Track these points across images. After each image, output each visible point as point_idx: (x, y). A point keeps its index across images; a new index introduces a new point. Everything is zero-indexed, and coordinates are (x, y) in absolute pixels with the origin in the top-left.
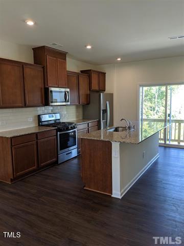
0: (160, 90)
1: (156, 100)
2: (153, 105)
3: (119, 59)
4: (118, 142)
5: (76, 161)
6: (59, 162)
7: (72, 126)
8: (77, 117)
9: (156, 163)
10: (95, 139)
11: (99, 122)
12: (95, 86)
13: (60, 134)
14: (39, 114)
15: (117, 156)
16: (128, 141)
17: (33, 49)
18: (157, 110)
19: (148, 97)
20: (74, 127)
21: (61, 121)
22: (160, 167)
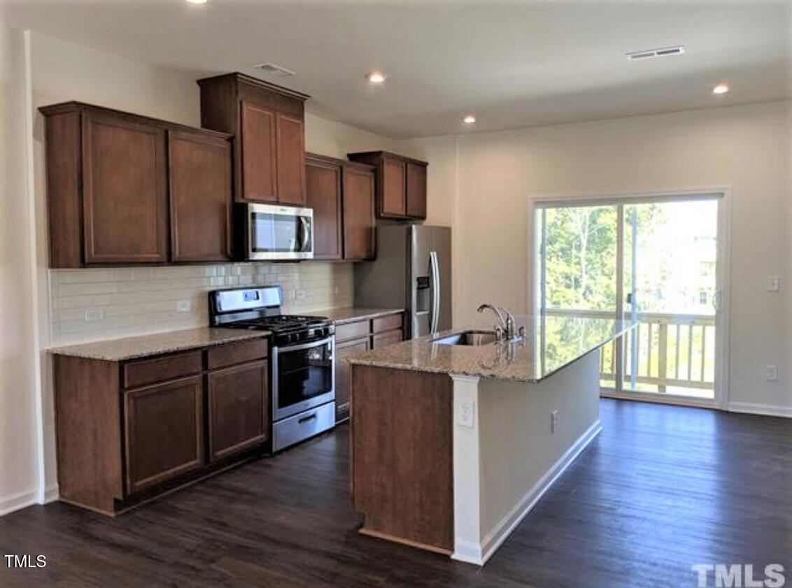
0: (594, 222)
1: (583, 254)
2: (573, 271)
3: (470, 120)
4: (475, 375)
5: (330, 444)
6: (277, 446)
7: (321, 326)
8: (336, 299)
9: (591, 452)
10: (400, 366)
11: (406, 317)
12: (393, 203)
13: (280, 355)
14: (212, 289)
15: (469, 423)
16: (504, 372)
17: (200, 82)
18: (588, 288)
19: (557, 246)
20: (326, 331)
21: (285, 312)
22: (604, 463)
